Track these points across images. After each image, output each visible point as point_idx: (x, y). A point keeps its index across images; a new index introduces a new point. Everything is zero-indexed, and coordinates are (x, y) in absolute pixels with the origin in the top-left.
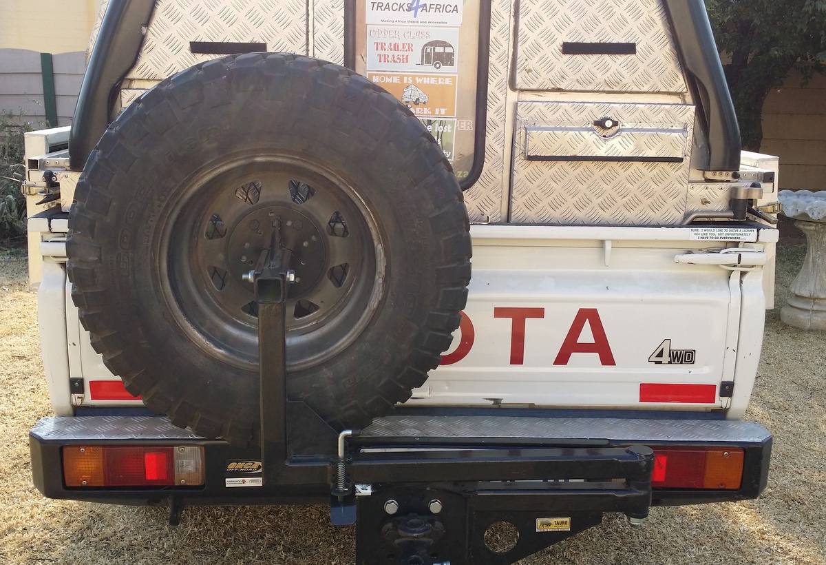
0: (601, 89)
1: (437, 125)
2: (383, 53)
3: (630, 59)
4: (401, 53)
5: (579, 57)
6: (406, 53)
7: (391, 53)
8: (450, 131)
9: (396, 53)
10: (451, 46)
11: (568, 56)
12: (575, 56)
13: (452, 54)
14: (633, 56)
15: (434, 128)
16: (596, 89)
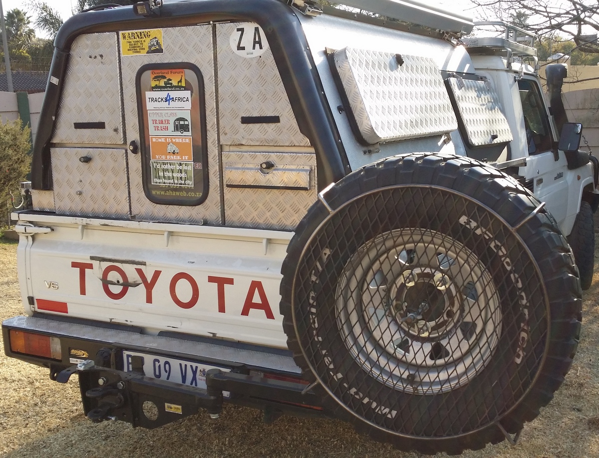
0: (263, 145)
1: (184, 165)
2: (156, 125)
3: (277, 126)
4: (164, 125)
5: (251, 125)
6: (167, 125)
7: (160, 125)
8: (190, 169)
9: (162, 125)
10: (187, 120)
11: (245, 125)
12: (249, 125)
13: (188, 125)
14: (278, 124)
15: (183, 168)
16: (261, 144)
